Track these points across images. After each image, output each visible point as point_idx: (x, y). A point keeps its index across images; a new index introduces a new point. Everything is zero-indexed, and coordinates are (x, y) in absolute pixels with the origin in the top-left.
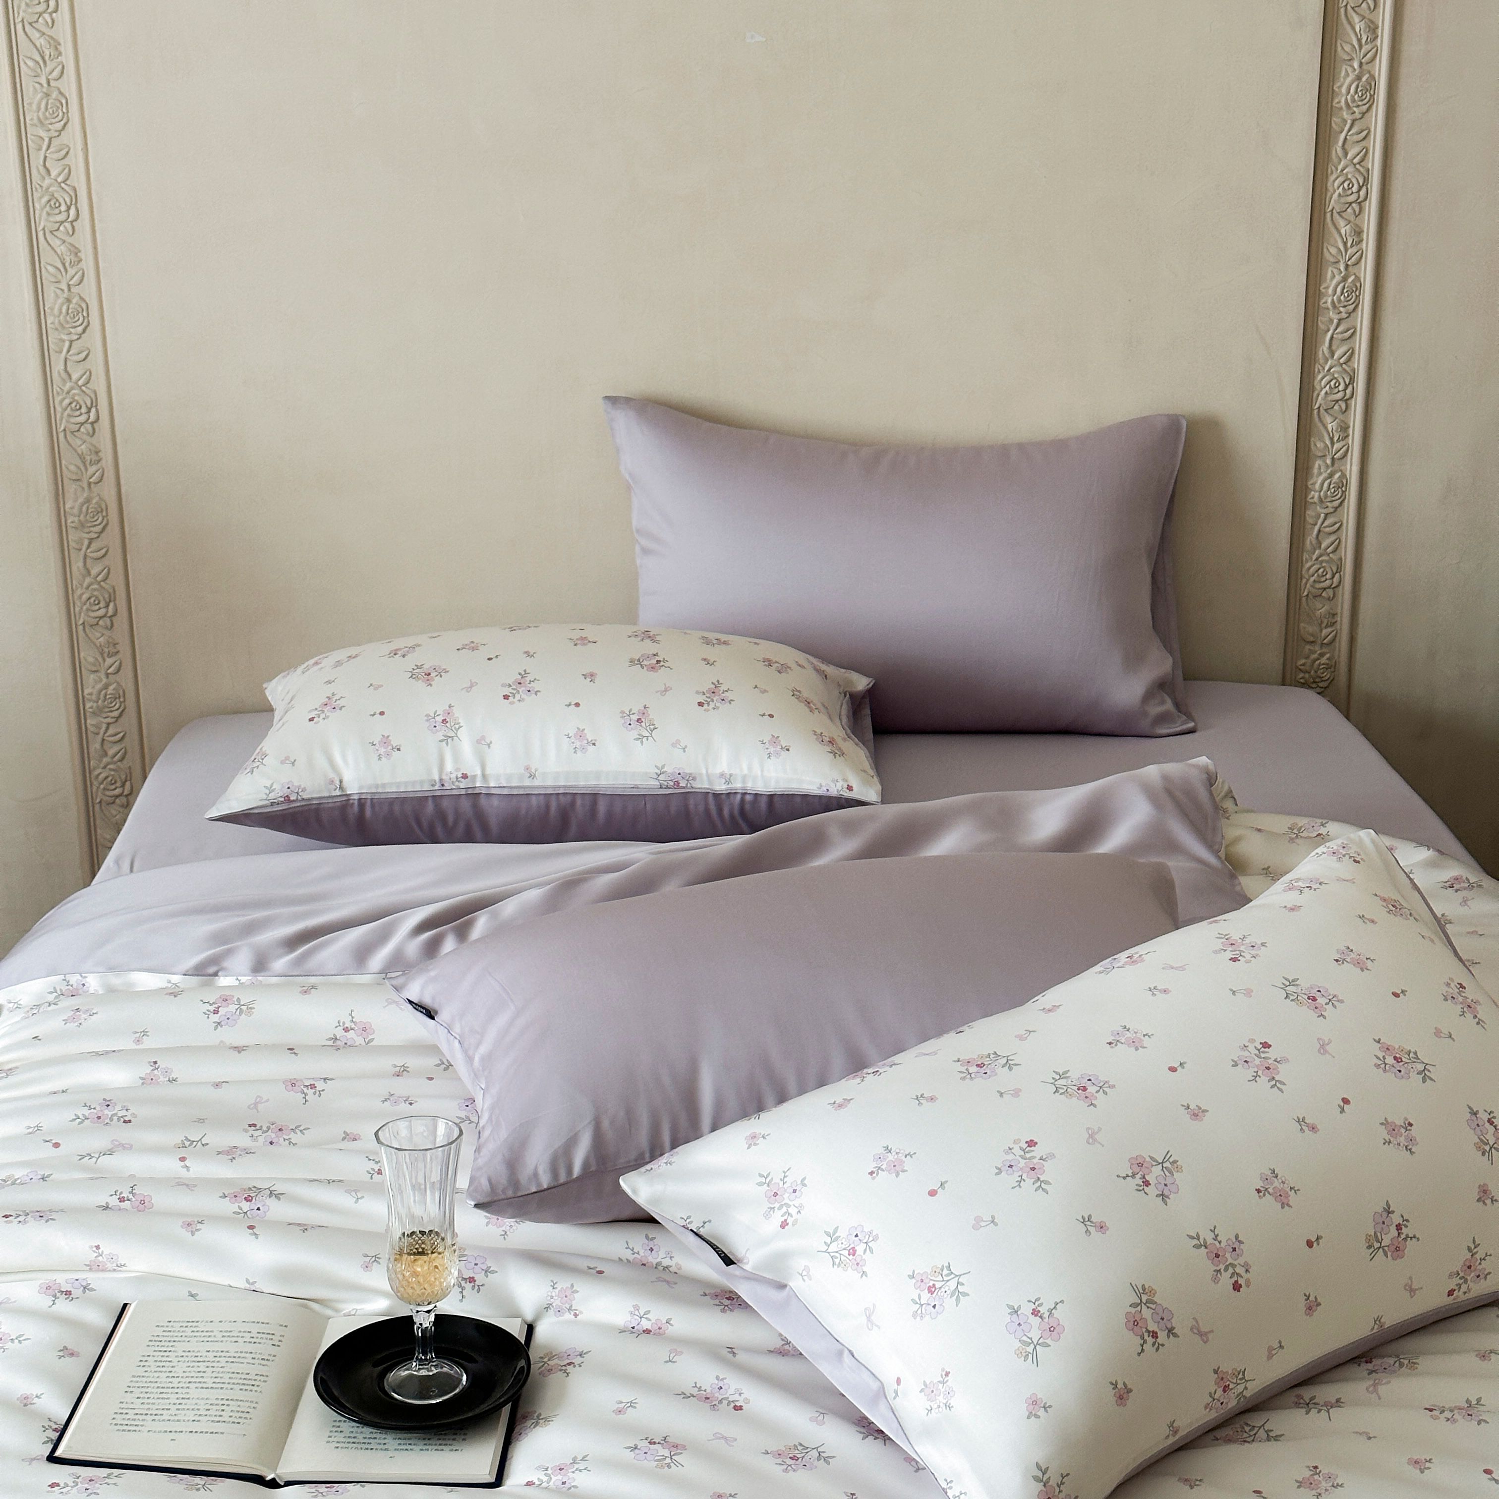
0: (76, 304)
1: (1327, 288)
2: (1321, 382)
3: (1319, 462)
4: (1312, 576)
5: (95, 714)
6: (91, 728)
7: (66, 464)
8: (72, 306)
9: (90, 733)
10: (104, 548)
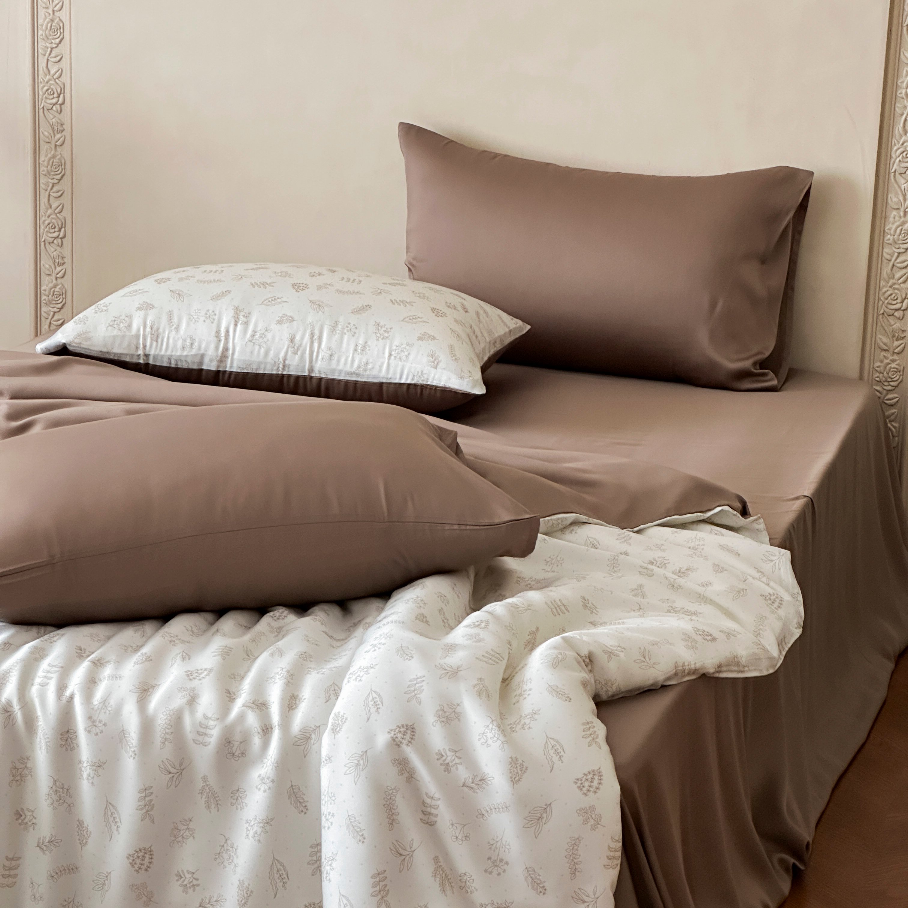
0: (57, 23)
1: (902, 82)
2: (897, 153)
3: (894, 213)
4: (887, 299)
5: (47, 304)
6: (44, 314)
7: (43, 131)
8: (54, 24)
9: (42, 317)
10: (59, 191)
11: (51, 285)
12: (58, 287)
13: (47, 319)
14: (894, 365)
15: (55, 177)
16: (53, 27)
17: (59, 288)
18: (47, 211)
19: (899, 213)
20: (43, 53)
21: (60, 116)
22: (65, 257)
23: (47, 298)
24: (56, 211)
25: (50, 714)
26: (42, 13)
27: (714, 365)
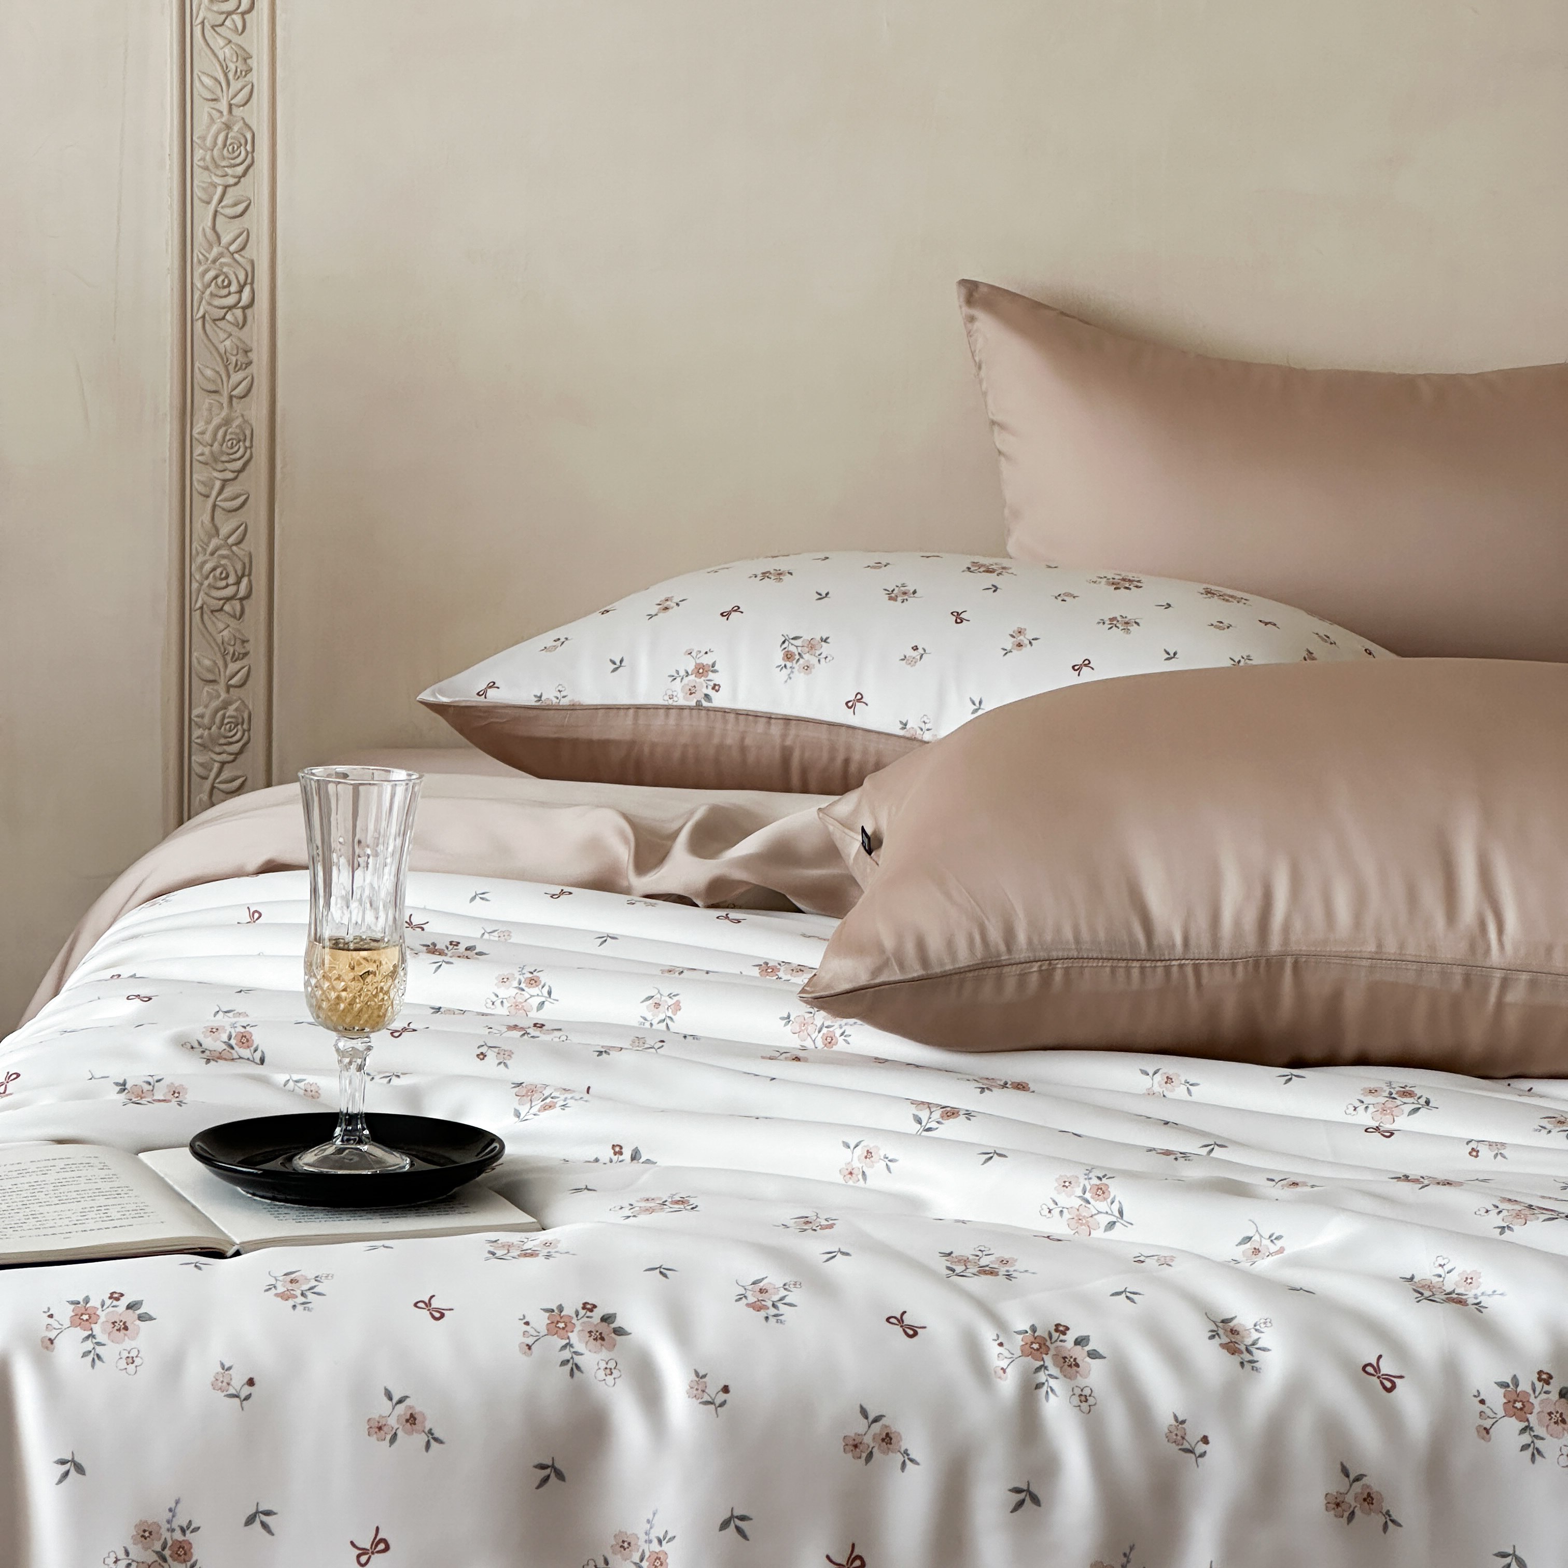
0: (238, 132)
5: (205, 747)
6: (197, 768)
7: (201, 366)
8: (229, 136)
9: (194, 777)
10: (243, 495)
11: (215, 704)
12: (234, 706)
13: (206, 778)
15: (226, 464)
16: (228, 143)
17: (236, 710)
18: (209, 542)
20: (205, 197)
21: (244, 334)
22: (248, 641)
23: (206, 732)
24: (230, 541)
26: (202, 112)
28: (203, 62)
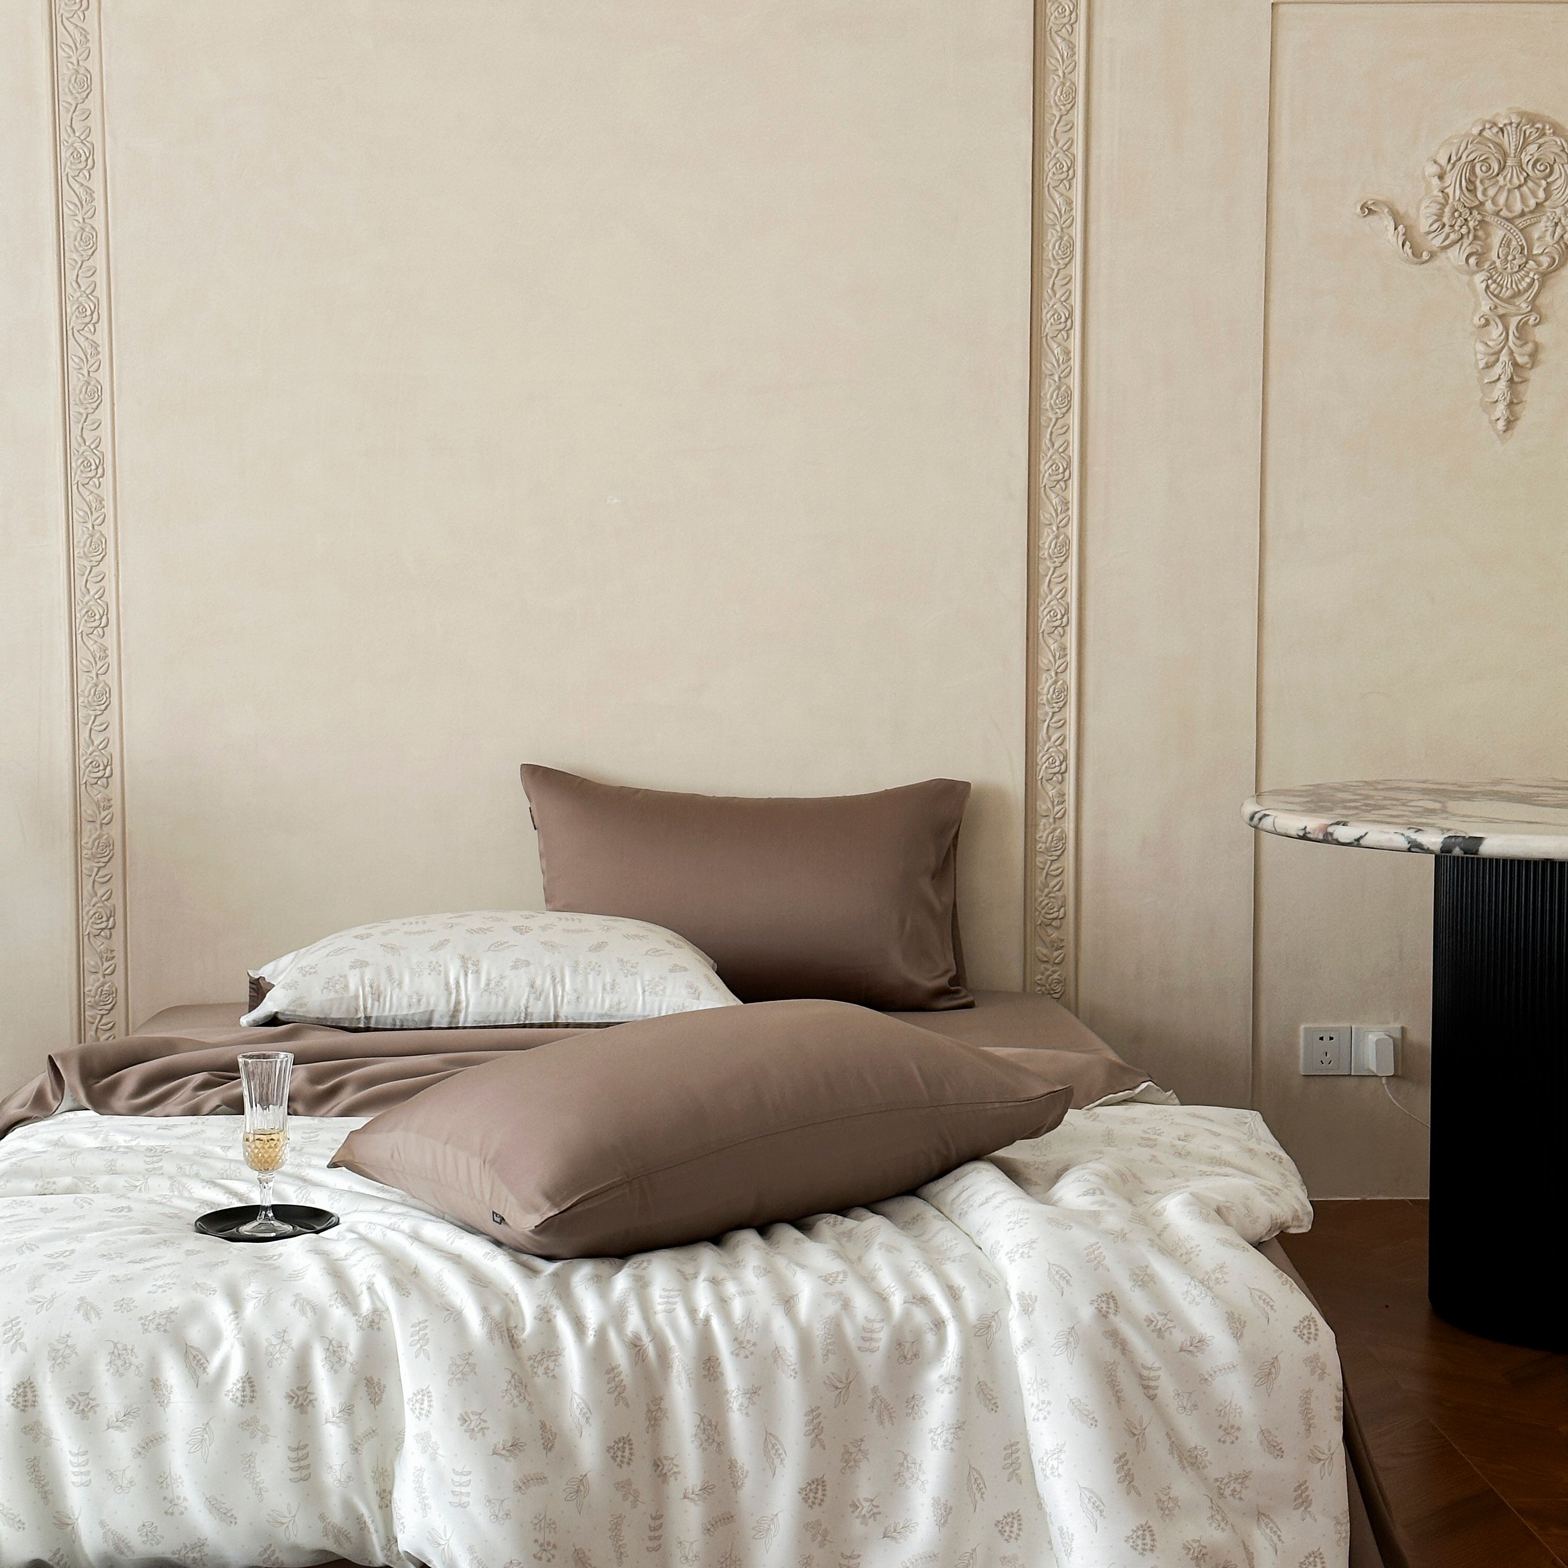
0: (102, 687)
1: (1043, 689)
2: (1041, 758)
3: (1044, 820)
4: (1043, 908)
5: (92, 1007)
6: (88, 1019)
7: (85, 809)
8: (97, 690)
9: (86, 1022)
10: (107, 875)
11: (97, 984)
12: (106, 986)
13: (93, 1023)
14: (1056, 976)
15: (100, 860)
16: (97, 693)
17: (109, 986)
18: (92, 899)
19: (1048, 820)
20: (85, 722)
21: (107, 791)
22: (114, 951)
23: (93, 1000)
24: (103, 898)
25: (688, 1341)
26: (82, 678)
27: (910, 985)
28: (82, 652)
